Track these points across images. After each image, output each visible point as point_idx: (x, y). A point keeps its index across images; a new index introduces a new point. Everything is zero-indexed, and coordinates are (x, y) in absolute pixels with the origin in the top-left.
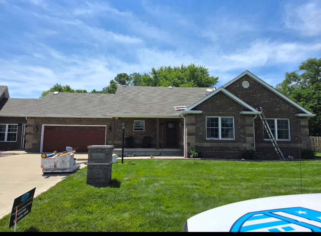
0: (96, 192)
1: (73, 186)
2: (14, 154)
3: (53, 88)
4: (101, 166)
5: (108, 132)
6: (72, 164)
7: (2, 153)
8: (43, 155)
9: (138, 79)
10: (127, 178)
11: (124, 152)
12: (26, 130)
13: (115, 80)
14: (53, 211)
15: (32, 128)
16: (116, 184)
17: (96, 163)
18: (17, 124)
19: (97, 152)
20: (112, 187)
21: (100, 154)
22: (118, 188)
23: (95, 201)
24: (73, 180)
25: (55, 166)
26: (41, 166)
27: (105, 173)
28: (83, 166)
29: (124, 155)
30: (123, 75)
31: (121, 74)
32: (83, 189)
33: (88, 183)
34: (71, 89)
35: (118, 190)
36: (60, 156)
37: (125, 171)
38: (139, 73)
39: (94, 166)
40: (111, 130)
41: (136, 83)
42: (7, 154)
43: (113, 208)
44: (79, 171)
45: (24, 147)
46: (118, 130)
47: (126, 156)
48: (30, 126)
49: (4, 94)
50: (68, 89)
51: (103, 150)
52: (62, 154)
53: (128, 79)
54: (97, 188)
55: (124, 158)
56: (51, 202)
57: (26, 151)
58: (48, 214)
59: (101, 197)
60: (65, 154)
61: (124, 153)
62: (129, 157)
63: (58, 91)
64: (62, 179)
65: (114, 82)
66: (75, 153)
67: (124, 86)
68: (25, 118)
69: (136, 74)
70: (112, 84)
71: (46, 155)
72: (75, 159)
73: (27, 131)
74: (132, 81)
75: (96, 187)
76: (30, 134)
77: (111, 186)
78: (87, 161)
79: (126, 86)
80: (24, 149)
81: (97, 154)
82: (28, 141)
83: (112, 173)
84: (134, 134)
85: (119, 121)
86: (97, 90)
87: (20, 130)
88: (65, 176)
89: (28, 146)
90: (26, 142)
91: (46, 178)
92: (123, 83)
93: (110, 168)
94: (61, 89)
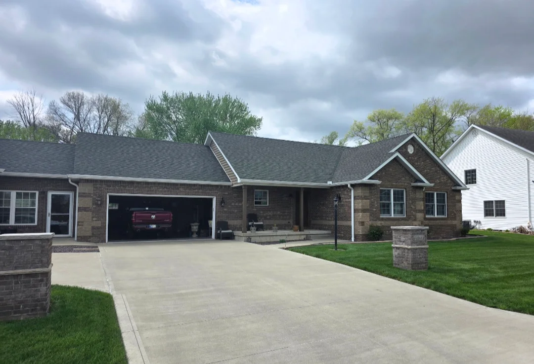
5: (219, 207)
15: (89, 200)
18: (37, 192)
27: (425, 257)
33: (413, 268)
39: (416, 249)
40: (224, 204)
48: (84, 195)
73: (80, 205)
76: (85, 210)
81: (418, 236)
82: (82, 222)
84: (255, 210)
87: (44, 201)
89: (84, 231)
90: (80, 224)
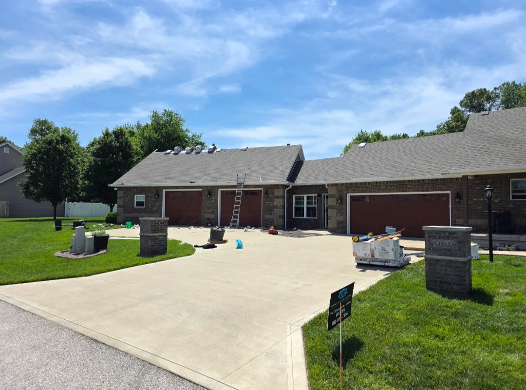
0: (445, 304)
1: (404, 289)
2: (317, 235)
3: (357, 138)
4: (451, 261)
5: (454, 203)
6: (398, 255)
7: (304, 233)
8: (355, 237)
9: (513, 93)
10: (506, 291)
11: (494, 240)
12: (327, 203)
13: (461, 105)
14: (379, 321)
15: (334, 199)
16: (483, 297)
17: (439, 255)
18: (316, 195)
19: (440, 238)
20: (475, 302)
21: (448, 242)
22: (488, 305)
23: (446, 319)
24: (401, 279)
25: (373, 255)
26: (354, 253)
27: (458, 276)
28: (414, 259)
29: (493, 247)
30: (478, 94)
31: (473, 93)
32: (421, 296)
33: (429, 288)
34: (382, 136)
35: (490, 309)
36: (379, 240)
37: (499, 277)
38: (514, 82)
39: (437, 260)
40: (460, 200)
41: (508, 103)
42: (307, 234)
43: (484, 338)
44: (409, 266)
45: (327, 226)
46: (476, 199)
47: (498, 248)
48: (332, 196)
49: (298, 157)
50: (378, 137)
51: (452, 234)
52: (381, 238)
53: (489, 98)
54: (446, 299)
55: (494, 252)
56: (374, 307)
57: (329, 232)
58: (373, 324)
59: (456, 314)
60: (385, 238)
61: (493, 242)
62: (504, 250)
63: (364, 142)
64: (386, 276)
65: (459, 111)
66: (400, 238)
67: (483, 113)
68: (324, 185)
69: (508, 84)
70: (456, 114)
71: (359, 239)
72: (401, 247)
73: (329, 204)
74: (498, 101)
75: (444, 296)
76: (332, 207)
77: (474, 300)
78: (424, 252)
79: (487, 112)
80: (327, 229)
81: (440, 241)
82: (331, 217)
83: (472, 277)
84: (512, 206)
85: (476, 182)
86: (427, 130)
87: (320, 201)
88: (388, 272)
89: (332, 224)
90: (329, 218)
91: (361, 271)
92: (479, 108)
93: (467, 267)
94: (368, 137)
